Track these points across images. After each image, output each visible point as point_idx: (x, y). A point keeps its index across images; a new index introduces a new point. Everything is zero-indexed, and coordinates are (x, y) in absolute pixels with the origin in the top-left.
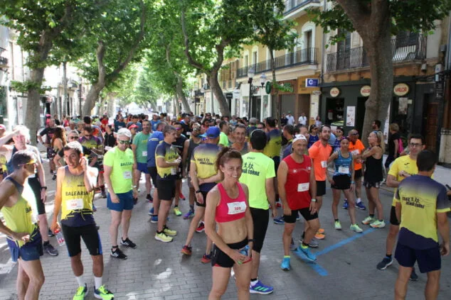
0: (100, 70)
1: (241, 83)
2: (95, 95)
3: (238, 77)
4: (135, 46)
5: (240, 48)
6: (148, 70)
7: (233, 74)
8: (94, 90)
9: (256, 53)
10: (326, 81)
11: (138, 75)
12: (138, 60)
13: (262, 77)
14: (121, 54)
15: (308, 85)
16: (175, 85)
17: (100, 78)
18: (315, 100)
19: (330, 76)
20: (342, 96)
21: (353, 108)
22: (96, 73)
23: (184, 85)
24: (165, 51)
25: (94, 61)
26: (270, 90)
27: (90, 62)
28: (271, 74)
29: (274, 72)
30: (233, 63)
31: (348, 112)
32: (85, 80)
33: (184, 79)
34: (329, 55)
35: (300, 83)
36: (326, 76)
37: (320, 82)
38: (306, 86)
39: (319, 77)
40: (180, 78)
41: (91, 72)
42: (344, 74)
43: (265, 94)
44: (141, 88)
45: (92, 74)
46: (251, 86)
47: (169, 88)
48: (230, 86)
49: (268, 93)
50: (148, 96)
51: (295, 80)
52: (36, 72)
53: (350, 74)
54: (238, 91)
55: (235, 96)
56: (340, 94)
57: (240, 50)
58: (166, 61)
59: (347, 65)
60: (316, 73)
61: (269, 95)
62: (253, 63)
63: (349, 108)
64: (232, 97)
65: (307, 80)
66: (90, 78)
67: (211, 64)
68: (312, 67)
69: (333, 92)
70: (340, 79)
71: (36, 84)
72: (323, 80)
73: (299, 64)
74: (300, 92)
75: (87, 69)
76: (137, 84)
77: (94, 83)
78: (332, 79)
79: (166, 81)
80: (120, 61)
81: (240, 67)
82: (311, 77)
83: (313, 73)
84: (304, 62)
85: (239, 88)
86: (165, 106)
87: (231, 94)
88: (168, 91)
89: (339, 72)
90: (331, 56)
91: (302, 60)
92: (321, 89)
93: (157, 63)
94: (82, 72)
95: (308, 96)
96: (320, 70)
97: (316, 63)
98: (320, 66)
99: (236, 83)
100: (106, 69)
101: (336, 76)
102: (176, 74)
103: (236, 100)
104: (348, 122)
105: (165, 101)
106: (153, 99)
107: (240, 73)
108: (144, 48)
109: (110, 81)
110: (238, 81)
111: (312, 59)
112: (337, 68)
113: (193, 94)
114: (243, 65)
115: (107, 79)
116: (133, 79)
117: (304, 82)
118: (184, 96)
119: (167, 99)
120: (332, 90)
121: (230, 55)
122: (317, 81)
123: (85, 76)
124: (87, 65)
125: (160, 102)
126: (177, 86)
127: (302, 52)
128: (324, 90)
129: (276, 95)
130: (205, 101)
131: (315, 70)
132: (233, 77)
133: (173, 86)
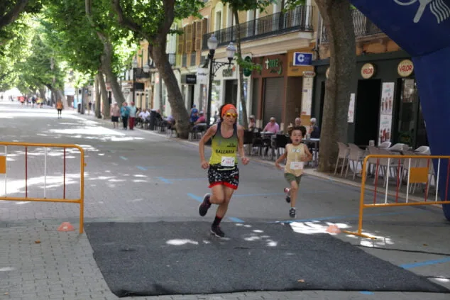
7: (198, 42)
10: (322, 57)
15: (297, 62)
16: (99, 57)
18: (308, 86)
19: (326, 49)
21: (354, 96)
23: (114, 59)
26: (248, 71)
28: (236, 46)
30: (199, 23)
35: (289, 59)
36: (322, 49)
37: (314, 58)
38: (294, 64)
39: (313, 50)
44: (32, 60)
47: (88, 61)
48: (193, 63)
50: (46, 75)
51: (284, 54)
60: (311, 44)
61: (249, 78)
64: (195, 82)
68: (305, 35)
72: (318, 56)
73: (289, 29)
74: (290, 73)
76: (27, 52)
78: (328, 54)
81: (209, 31)
82: (302, 50)
83: (306, 45)
84: (297, 28)
86: (80, 97)
87: (194, 76)
88: (84, 67)
91: (294, 24)
92: (316, 70)
95: (300, 80)
97: (311, 30)
98: (315, 34)
99: (201, 57)
103: (201, 86)
104: (349, 115)
105: (80, 86)
106: (57, 81)
110: (205, 54)
111: (307, 22)
114: (214, 27)
117: (292, 59)
118: (114, 76)
119: (84, 82)
120: (328, 70)
122: (310, 56)
125: (70, 89)
126: (103, 58)
128: (319, 70)
129: (258, 79)
130: (153, 87)
131: (309, 40)
132: (198, 47)
133: (95, 59)
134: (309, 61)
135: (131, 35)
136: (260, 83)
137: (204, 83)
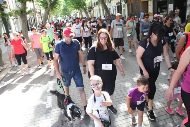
0: (48, 2)
1: (111, 0)
2: (47, 13)
17: (48, 6)
18: (151, 4)
21: (172, 5)
22: (46, 3)
23: (85, 5)
26: (126, 1)
31: (169, 7)
32: (41, 7)
40: (83, 1)
41: (44, 3)
44: (63, 9)
47: (79, 7)
49: (125, 3)
50: (66, 13)
52: (23, 4)
61: (126, 4)
63: (169, 5)
66: (44, 6)
71: (24, 10)
77: (46, 8)
79: (76, 4)
85: (110, 3)
88: (76, 8)
94: (40, 4)
95: (147, 2)
99: (108, 0)
105: (75, 14)
106: (69, 13)
109: (53, 7)
113: (87, 9)
115: (51, 6)
116: (60, 5)
118: (85, 10)
123: (41, 5)
125: (72, 15)
126: (82, 5)
129: (130, 4)
130: (94, 11)
137: (110, 7)
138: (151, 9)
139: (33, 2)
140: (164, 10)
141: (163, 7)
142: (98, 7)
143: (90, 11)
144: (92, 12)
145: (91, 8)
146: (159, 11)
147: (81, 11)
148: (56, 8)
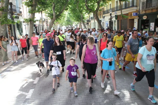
0: (54, 14)
1: (105, 16)
2: (53, 23)
3: (103, 14)
4: (66, 4)
5: (106, 2)
6: (69, 14)
7: (102, 13)
8: (52, 21)
9: (110, 4)
10: (141, 13)
11: (66, 15)
12: (67, 9)
13: (115, 13)
14: (61, 7)
15: (134, 15)
17: (54, 17)
18: (136, 21)
19: (143, 11)
20: (148, 19)
21: (153, 23)
23: (83, 18)
24: (76, 6)
25: (51, 10)
26: (117, 18)
27: (50, 11)
28: (120, 11)
29: (121, 10)
30: (102, 9)
31: (151, 25)
32: (48, 17)
33: (83, 16)
34: (143, 2)
35: (129, 15)
36: (141, 11)
39: (138, 12)
40: (82, 15)
41: (50, 15)
42: (149, 10)
43: (115, 20)
44: (67, 20)
45: (51, 15)
46: (111, 17)
50: (69, 23)
51: (127, 14)
52: (32, 15)
53: (152, 10)
54: (103, 19)
55: (102, 21)
56: (147, 18)
57: (106, 3)
58: (76, 9)
59: (150, 6)
60: (136, 10)
61: (116, 20)
62: (109, 8)
63: (151, 23)
64: (101, 22)
65: (133, 13)
66: (50, 17)
67: (95, 9)
68: (135, 8)
69: (144, 18)
70: (147, 12)
71: (33, 19)
72: (139, 13)
73: (129, 7)
74: (130, 18)
75: (49, 14)
76: (66, 19)
77: (52, 19)
78: (144, 12)
79: (77, 17)
80: (60, 10)
81: (104, 10)
82: (135, 12)
83: (135, 10)
84: (131, 7)
85: (104, 18)
86: (76, 26)
87: (101, 21)
88: (77, 20)
89: (147, 9)
90: (143, 3)
91: (130, 6)
92: (139, 17)
93: (73, 10)
94: (47, 15)
95: (133, 20)
96: (139, 9)
97: (136, 6)
98: (138, 7)
99: (103, 16)
100: (56, 13)
101: (145, 11)
102: (80, 14)
103: (103, 23)
104: (151, 29)
105: (76, 25)
106: (71, 24)
107: (104, 13)
108: (69, 5)
109: (57, 18)
110: (104, 15)
111: (135, 5)
112: (146, 8)
113: (86, 21)
114: (105, 9)
115: (56, 17)
116: (64, 17)
117: (132, 14)
118: (83, 22)
119: (76, 24)
120: (144, 17)
121: (102, 5)
122: (137, 13)
124: (49, 12)
125: (74, 25)
126: (81, 18)
127: (130, 2)
128: (140, 17)
130: (91, 24)
131: (136, 9)
132: (102, 14)
133: (79, 19)
134: (136, 14)
135: (89, 12)
136: (120, 21)
137: (103, 22)
138: (136, 26)
139: (42, 13)
140: (147, 27)
141: (147, 24)
142: (94, 21)
143: (88, 24)
144: (89, 24)
145: (89, 21)
146: (143, 28)
147: (81, 23)
148: (60, 19)
